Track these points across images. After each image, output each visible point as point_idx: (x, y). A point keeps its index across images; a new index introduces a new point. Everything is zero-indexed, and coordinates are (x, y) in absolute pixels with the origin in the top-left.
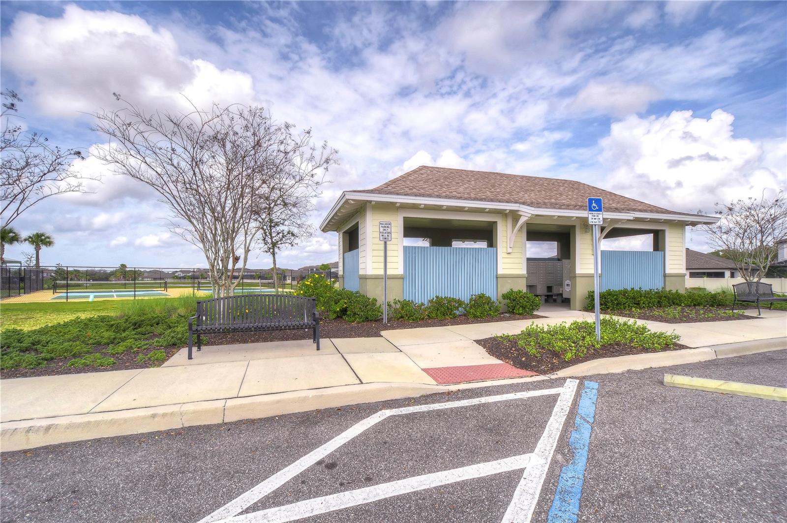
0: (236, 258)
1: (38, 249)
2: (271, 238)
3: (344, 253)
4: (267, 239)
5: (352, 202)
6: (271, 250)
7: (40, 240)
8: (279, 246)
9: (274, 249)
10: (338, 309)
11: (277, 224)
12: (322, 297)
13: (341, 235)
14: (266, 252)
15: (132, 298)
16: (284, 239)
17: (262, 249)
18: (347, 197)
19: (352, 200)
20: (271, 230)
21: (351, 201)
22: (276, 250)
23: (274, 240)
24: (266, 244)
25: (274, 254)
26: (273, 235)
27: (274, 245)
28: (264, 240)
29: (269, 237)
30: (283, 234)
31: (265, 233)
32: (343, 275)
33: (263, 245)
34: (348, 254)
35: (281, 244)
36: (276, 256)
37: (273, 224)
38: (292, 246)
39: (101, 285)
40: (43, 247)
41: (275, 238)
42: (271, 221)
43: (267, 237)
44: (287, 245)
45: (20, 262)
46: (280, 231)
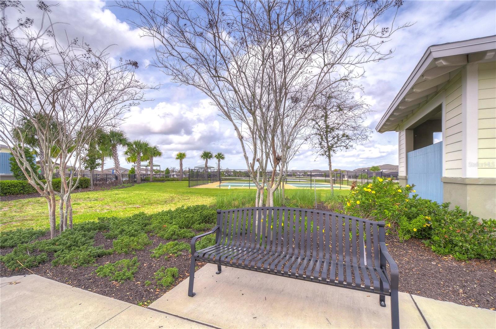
0: (277, 158)
1: (219, 161)
2: (328, 142)
3: (408, 151)
4: (323, 143)
5: (444, 63)
6: (327, 153)
7: (220, 157)
8: (334, 149)
9: (329, 153)
10: (415, 230)
11: (333, 129)
12: (388, 209)
13: (404, 133)
14: (323, 155)
15: (248, 188)
16: (339, 142)
17: (319, 153)
18: (435, 55)
19: (444, 58)
20: (327, 136)
21: (441, 61)
22: (332, 153)
23: (329, 144)
24: (322, 148)
25: (329, 156)
26: (329, 140)
27: (330, 148)
28: (320, 144)
29: (326, 141)
30: (338, 137)
31: (322, 138)
32: (406, 177)
33: (320, 148)
34: (412, 154)
35: (336, 147)
36: (332, 158)
37: (329, 129)
38: (347, 148)
39: (234, 179)
40: (221, 160)
41: (331, 142)
42: (327, 127)
43: (323, 142)
44: (342, 148)
45: (214, 168)
46: (335, 136)
